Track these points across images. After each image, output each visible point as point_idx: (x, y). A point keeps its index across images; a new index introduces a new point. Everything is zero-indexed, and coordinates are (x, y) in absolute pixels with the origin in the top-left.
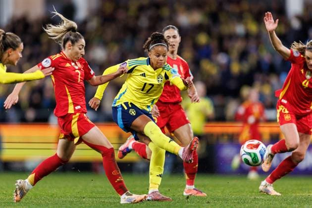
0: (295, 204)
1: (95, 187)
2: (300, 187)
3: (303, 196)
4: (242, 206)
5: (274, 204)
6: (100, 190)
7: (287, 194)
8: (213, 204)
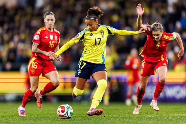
0: (174, 120)
1: (49, 111)
2: (177, 110)
3: (178, 116)
4: (141, 122)
5: (161, 120)
6: (52, 112)
7: (169, 114)
8: (123, 121)
